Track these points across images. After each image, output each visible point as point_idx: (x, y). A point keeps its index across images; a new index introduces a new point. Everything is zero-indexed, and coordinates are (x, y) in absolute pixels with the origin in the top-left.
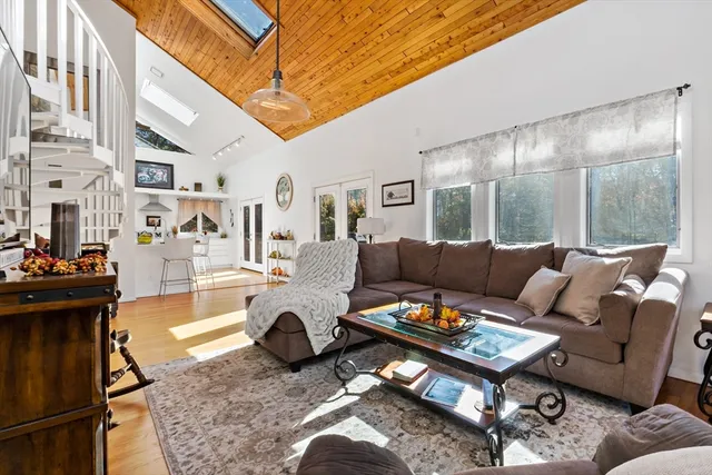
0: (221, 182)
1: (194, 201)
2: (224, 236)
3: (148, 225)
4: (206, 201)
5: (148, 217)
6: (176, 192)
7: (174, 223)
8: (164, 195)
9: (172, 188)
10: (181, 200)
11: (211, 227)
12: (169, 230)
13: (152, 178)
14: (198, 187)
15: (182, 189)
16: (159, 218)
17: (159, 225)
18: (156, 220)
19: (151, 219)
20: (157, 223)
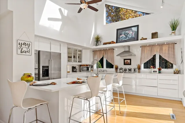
0: (174, 27)
1: (152, 46)
2: (177, 72)
3: (125, 64)
4: (161, 45)
5: (124, 60)
6: (139, 42)
8: (133, 45)
9: (137, 40)
10: (143, 47)
11: (166, 64)
12: (136, 67)
13: (126, 37)
14: (154, 35)
15: (143, 39)
16: (130, 60)
17: (130, 64)
18: (129, 61)
19: (126, 61)
20: (129, 63)
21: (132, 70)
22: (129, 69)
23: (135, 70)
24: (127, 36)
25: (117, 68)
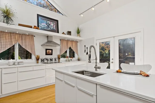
1: (68, 41)
3: (46, 54)
5: (46, 50)
6: (60, 35)
7: (58, 53)
8: (55, 36)
10: (62, 40)
12: (56, 57)
14: (69, 33)
15: (63, 33)
16: (52, 50)
17: (52, 54)
18: (50, 51)
19: (48, 51)
20: (50, 53)
21: (53, 60)
22: (50, 59)
23: (55, 60)
24: (49, 26)
25: (38, 59)
